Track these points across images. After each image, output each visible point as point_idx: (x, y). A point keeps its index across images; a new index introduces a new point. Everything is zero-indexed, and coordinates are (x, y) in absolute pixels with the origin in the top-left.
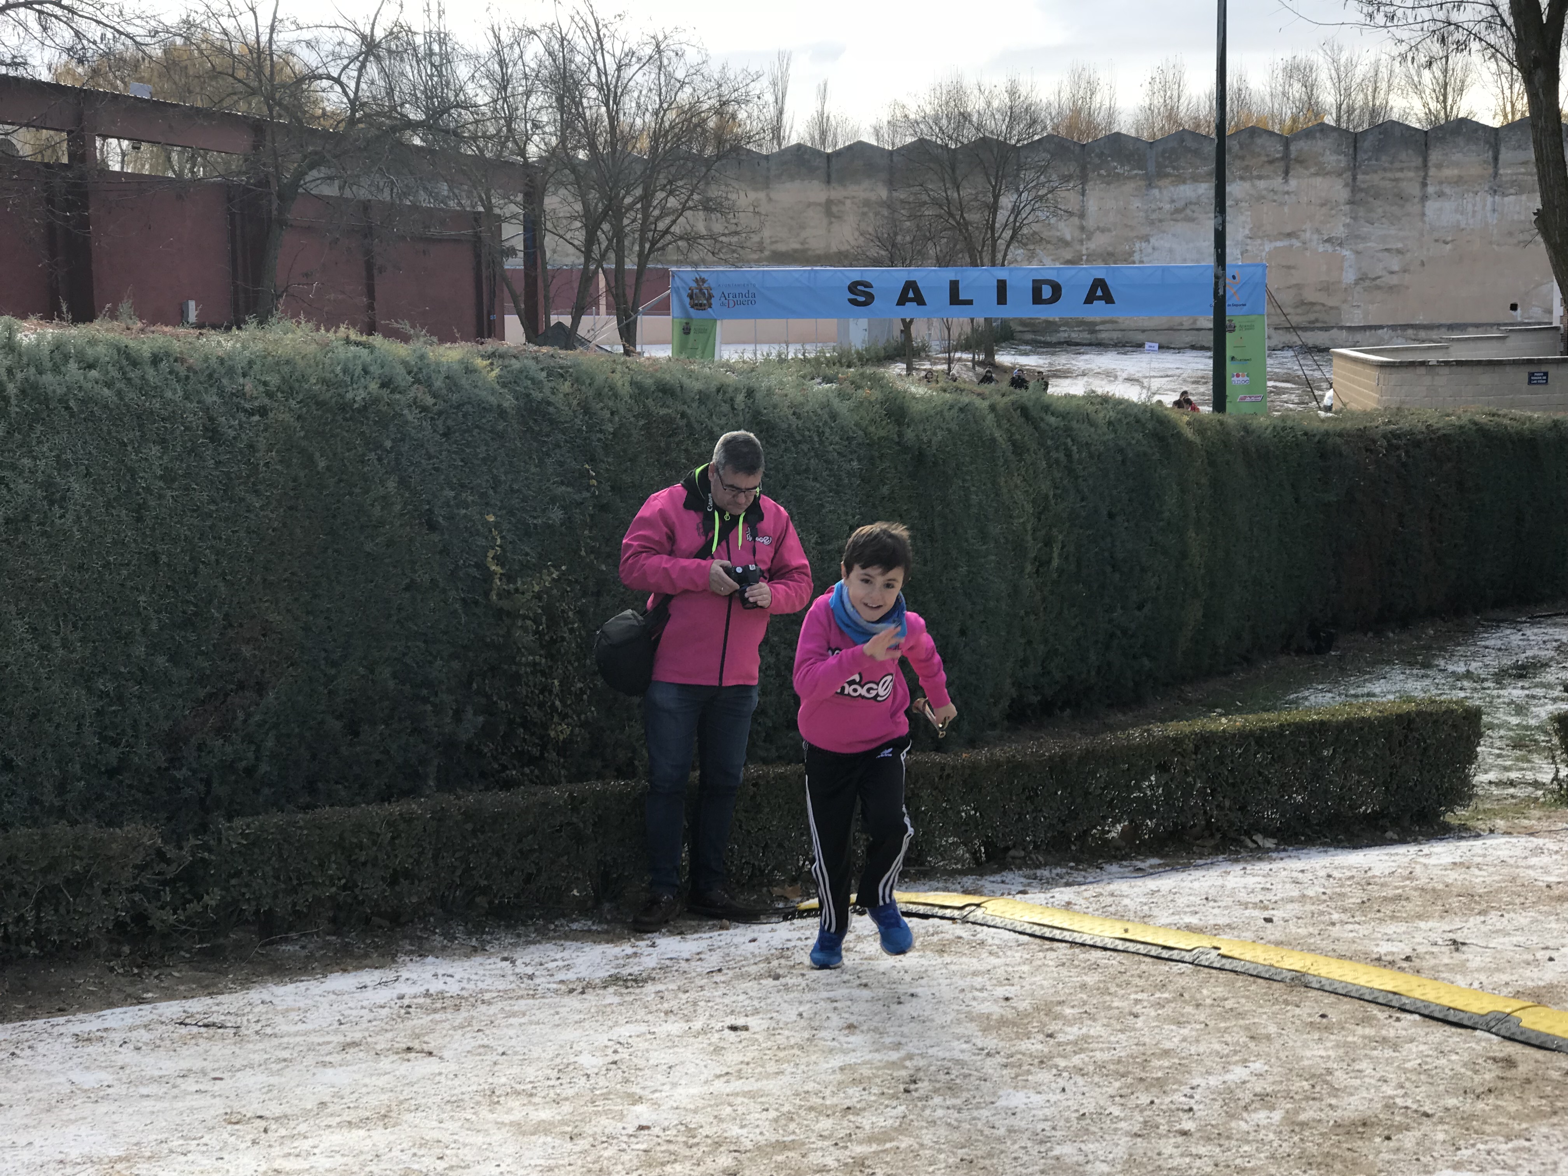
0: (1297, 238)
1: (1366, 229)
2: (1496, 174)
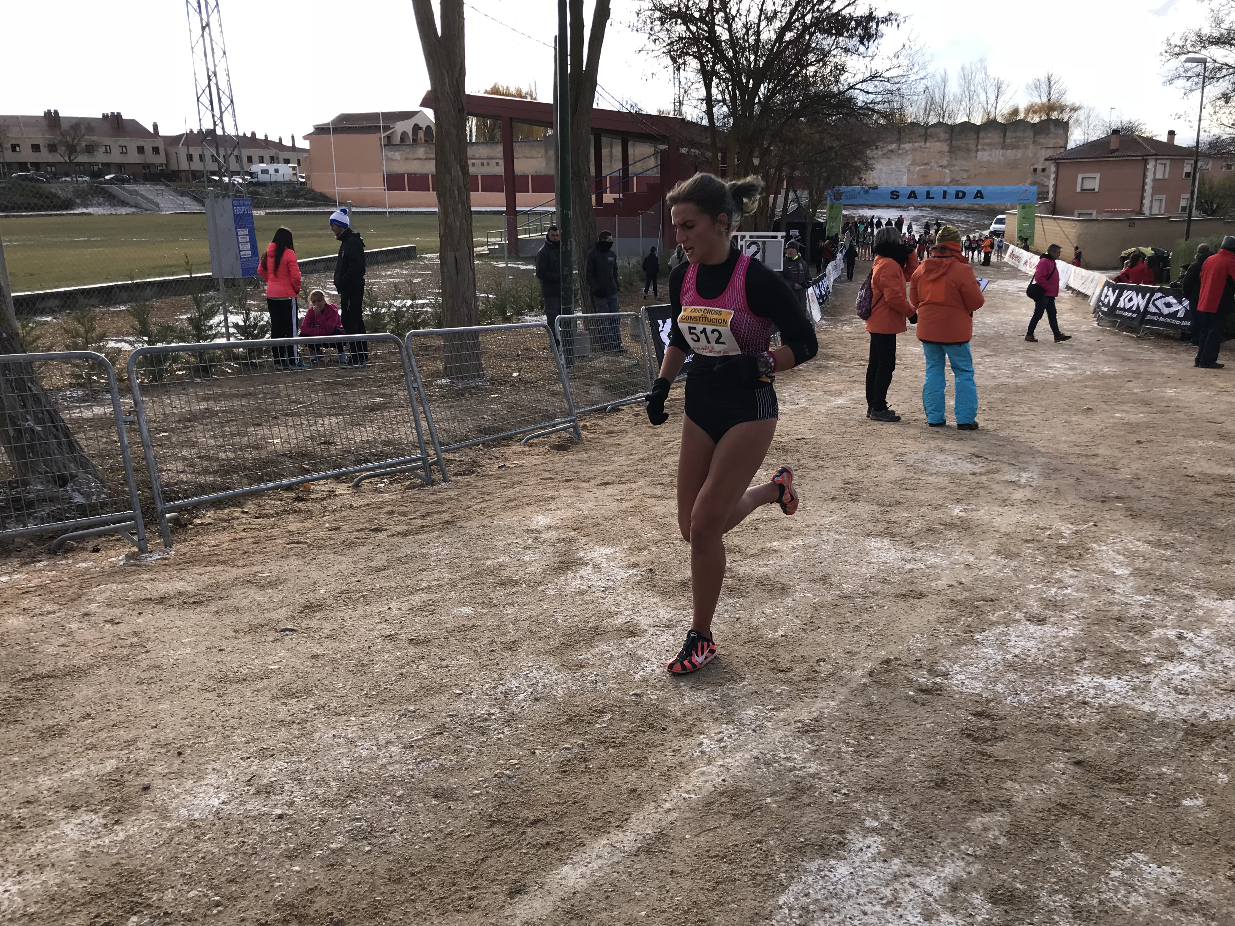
0: (929, 165)
1: (955, 162)
2: (1004, 142)
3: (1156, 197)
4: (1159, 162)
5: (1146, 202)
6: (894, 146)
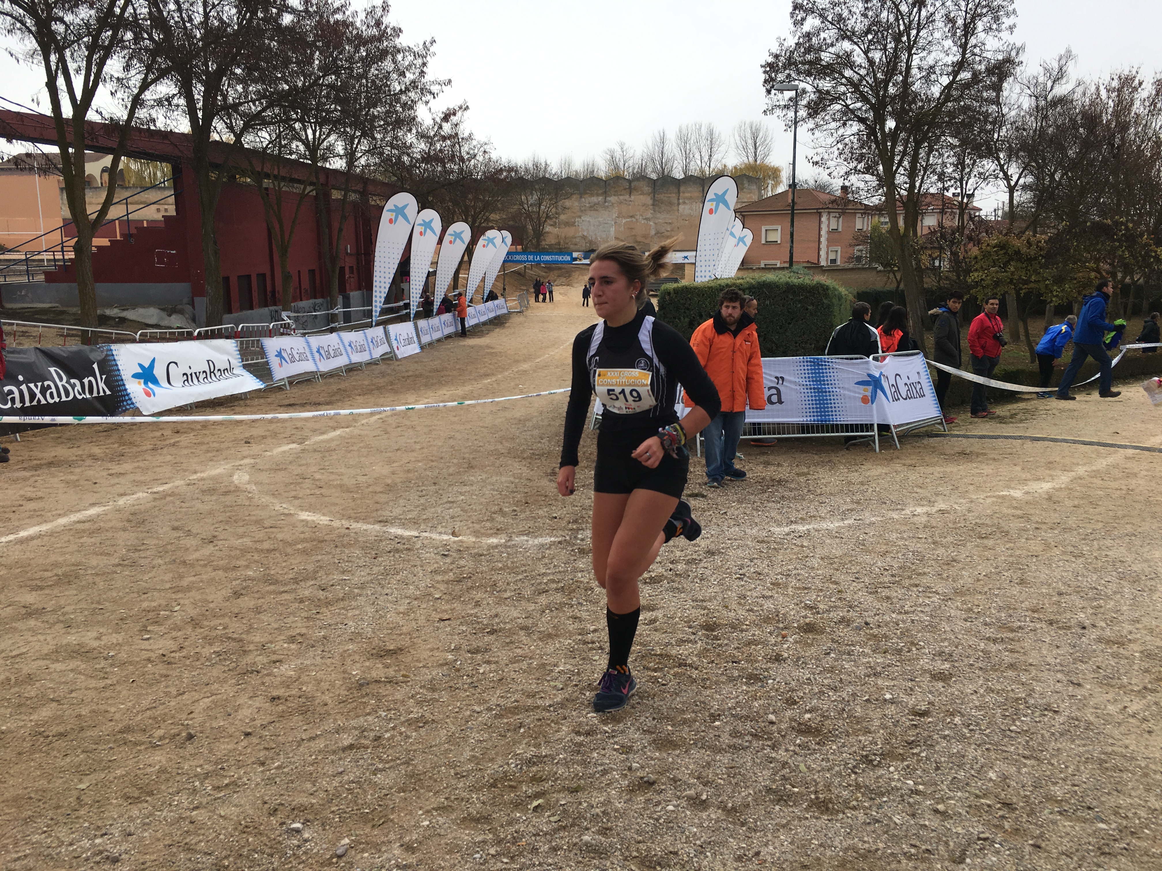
0: (635, 217)
2: (703, 196)
3: (830, 249)
4: (832, 215)
5: (823, 253)
6: (600, 198)
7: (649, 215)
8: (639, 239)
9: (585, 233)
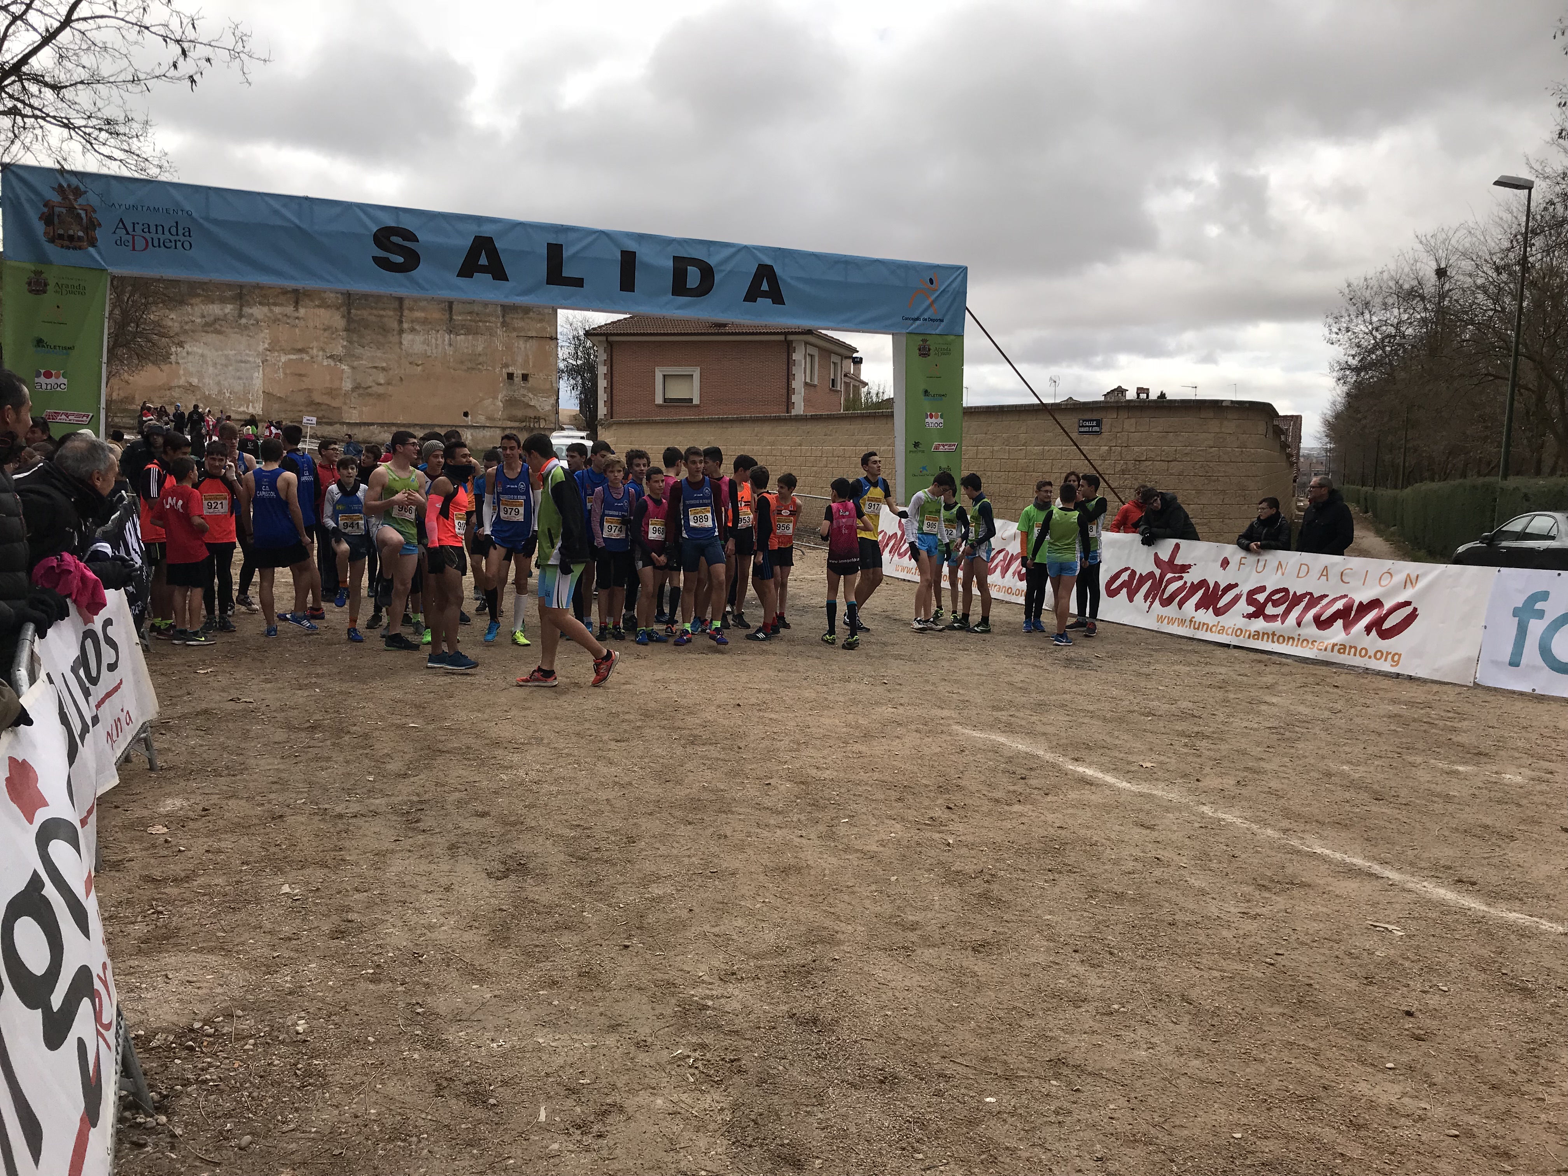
0: (307, 353)
1: (359, 351)
2: (451, 319)
4: (808, 349)
6: (229, 308)
7: (339, 351)
8: (318, 398)
9: (195, 381)
